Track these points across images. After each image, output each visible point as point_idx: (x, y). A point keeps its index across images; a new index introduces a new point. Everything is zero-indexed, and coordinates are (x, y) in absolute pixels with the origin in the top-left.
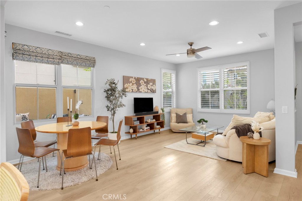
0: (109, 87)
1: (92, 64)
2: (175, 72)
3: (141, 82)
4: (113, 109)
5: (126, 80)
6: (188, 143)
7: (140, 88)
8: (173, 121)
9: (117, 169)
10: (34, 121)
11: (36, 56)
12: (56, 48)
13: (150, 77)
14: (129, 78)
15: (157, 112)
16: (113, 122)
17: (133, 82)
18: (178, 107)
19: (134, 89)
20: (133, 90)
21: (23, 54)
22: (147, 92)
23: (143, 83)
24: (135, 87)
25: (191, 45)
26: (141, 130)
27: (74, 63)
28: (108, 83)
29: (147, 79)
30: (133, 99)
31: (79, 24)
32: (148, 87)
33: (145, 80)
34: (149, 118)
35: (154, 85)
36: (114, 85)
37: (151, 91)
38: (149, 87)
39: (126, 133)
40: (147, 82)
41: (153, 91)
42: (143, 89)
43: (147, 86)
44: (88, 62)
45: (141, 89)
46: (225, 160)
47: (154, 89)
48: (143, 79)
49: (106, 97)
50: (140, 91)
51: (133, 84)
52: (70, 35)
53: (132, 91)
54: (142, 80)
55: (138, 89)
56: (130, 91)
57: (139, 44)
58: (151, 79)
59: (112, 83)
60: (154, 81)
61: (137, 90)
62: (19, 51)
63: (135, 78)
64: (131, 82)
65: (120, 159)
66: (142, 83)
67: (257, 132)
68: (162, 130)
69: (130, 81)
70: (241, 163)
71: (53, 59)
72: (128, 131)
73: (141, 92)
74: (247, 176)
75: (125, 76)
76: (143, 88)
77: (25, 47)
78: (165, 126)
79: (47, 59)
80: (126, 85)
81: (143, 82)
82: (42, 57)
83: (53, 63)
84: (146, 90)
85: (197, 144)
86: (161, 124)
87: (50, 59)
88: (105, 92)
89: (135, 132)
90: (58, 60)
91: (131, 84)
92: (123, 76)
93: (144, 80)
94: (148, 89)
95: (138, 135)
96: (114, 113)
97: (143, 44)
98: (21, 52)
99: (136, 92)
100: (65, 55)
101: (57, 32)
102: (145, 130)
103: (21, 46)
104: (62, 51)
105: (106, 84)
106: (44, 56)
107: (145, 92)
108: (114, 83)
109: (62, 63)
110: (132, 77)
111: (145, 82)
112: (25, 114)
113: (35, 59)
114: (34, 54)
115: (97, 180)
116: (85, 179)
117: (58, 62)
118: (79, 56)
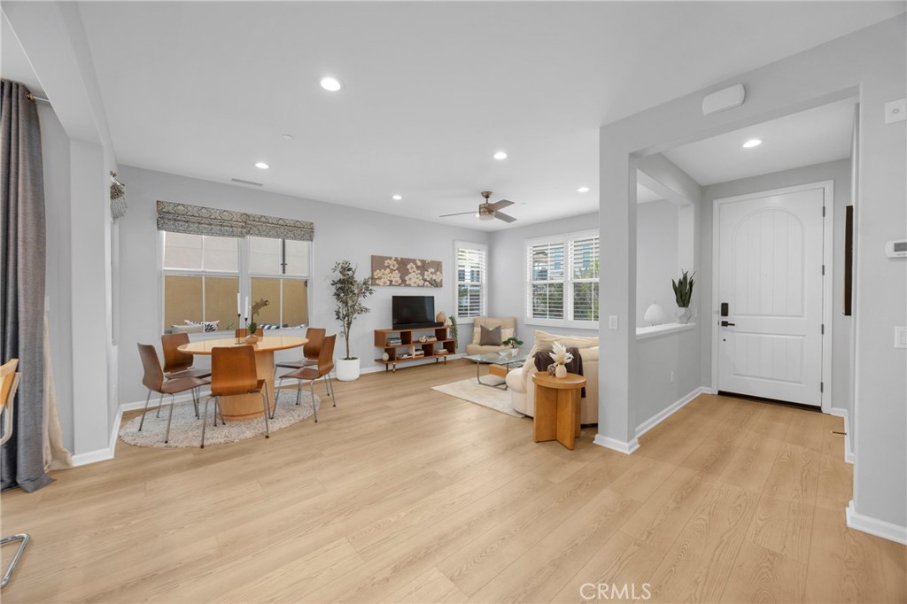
0: (341, 276)
1: (307, 235)
2: (486, 247)
3: (409, 267)
4: (347, 315)
5: (378, 262)
6: (480, 383)
7: (407, 278)
8: (475, 341)
9: (316, 421)
10: (189, 335)
11: (199, 223)
12: (238, 207)
13: (429, 258)
14: (383, 259)
15: (442, 324)
16: (347, 340)
17: (391, 267)
18: (491, 315)
19: (394, 280)
20: (391, 281)
21: (175, 220)
22: (423, 286)
23: (415, 269)
24: (396, 277)
25: (487, 197)
26: (405, 356)
27: (271, 233)
28: (339, 269)
29: (423, 262)
30: (391, 298)
31: (262, 165)
32: (425, 277)
33: (419, 264)
34: (422, 335)
35: (438, 273)
36: (350, 273)
37: (430, 283)
38: (428, 275)
39: (376, 360)
40: (423, 267)
41: (436, 284)
42: (414, 280)
43: (423, 275)
44: (299, 232)
45: (410, 279)
46: (521, 416)
47: (438, 280)
48: (414, 261)
49: (335, 294)
50: (407, 283)
51: (392, 271)
52: (261, 185)
53: (391, 284)
54: (411, 264)
55: (404, 281)
56: (385, 283)
57: (391, 197)
58: (432, 262)
59: (346, 269)
60: (438, 266)
61: (400, 281)
62: (167, 216)
63: (396, 260)
64: (388, 267)
65: (334, 406)
66: (412, 268)
67: (561, 364)
68: (450, 357)
69: (386, 264)
70: (532, 418)
71: (232, 227)
72: (379, 358)
73: (409, 285)
74: (537, 445)
75: (375, 256)
76: (414, 277)
77: (181, 207)
78: (456, 351)
79: (219, 228)
80: (378, 273)
81: (414, 266)
82: (211, 224)
83: (232, 235)
84: (421, 283)
85: (495, 386)
86: (450, 347)
87: (226, 228)
88: (333, 284)
89: (392, 359)
90: (240, 230)
91: (388, 270)
92: (372, 256)
93: (415, 264)
94: (425, 280)
95: (399, 365)
96: (349, 324)
97: (397, 197)
98: (171, 216)
99: (399, 285)
100: (254, 221)
101: (233, 180)
102: (414, 356)
103: (172, 206)
104: (248, 212)
105: (334, 270)
106: (214, 222)
107: (419, 286)
108: (349, 270)
109: (248, 233)
110: (390, 258)
111: (418, 267)
112: (212, 323)
113: (198, 228)
114: (195, 220)
115: (267, 437)
116: (249, 434)
117: (241, 232)
118: (281, 222)
